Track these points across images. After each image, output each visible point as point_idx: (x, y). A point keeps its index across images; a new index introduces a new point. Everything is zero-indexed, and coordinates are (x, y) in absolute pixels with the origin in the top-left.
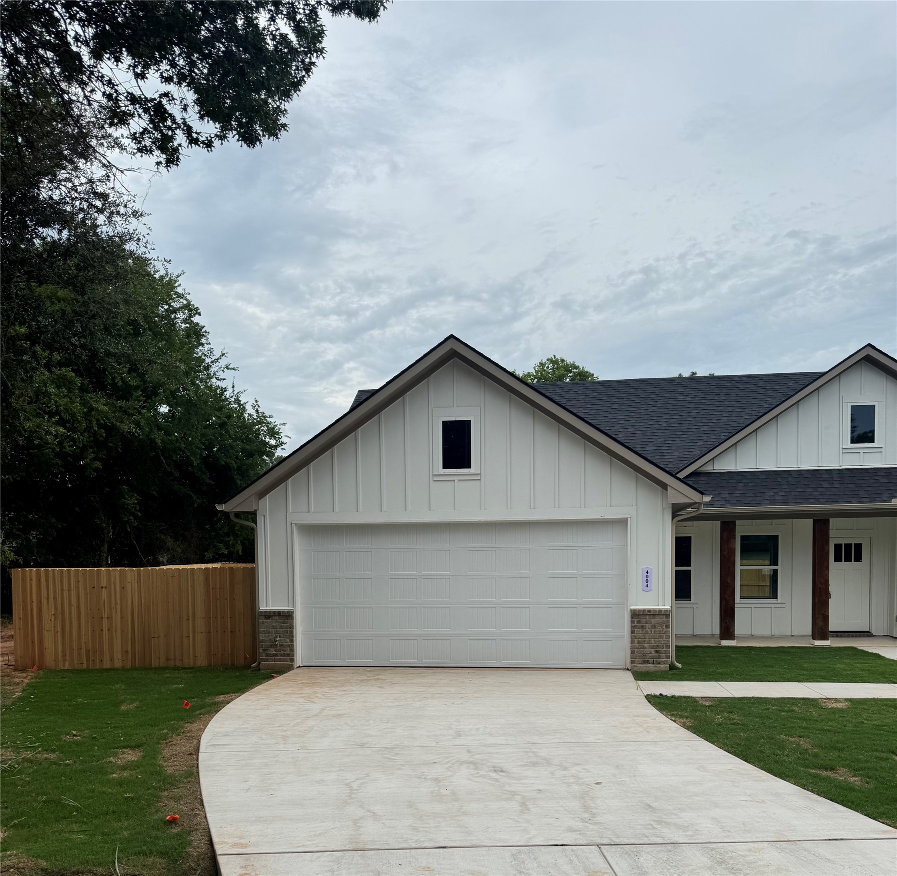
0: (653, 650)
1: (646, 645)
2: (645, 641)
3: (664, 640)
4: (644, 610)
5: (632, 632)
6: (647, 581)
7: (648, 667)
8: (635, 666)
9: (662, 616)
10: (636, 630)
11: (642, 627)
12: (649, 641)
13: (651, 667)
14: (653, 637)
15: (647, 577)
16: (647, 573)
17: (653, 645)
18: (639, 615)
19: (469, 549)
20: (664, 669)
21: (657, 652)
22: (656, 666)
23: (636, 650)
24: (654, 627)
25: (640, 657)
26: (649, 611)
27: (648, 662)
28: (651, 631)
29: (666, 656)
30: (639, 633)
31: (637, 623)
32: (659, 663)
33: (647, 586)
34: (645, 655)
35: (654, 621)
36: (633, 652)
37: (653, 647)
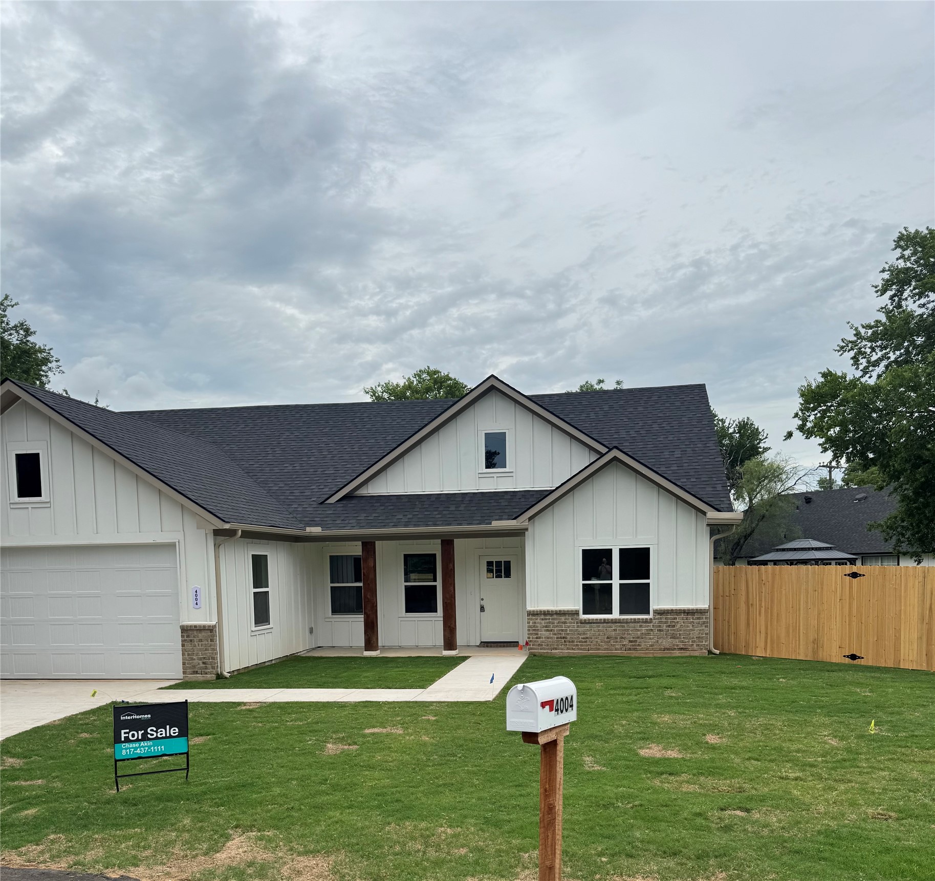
0: (200, 662)
1: (194, 657)
2: (193, 654)
3: (210, 653)
4: (190, 626)
5: (183, 645)
6: (196, 599)
7: (197, 677)
8: (186, 676)
9: (207, 631)
10: (186, 644)
11: (191, 641)
12: (197, 653)
13: (199, 677)
14: (200, 650)
15: (196, 595)
16: (196, 592)
17: (201, 658)
18: (187, 630)
19: (48, 571)
20: (210, 679)
21: (204, 663)
22: (203, 676)
23: (187, 662)
24: (201, 640)
25: (190, 668)
26: (195, 626)
27: (197, 673)
28: (199, 644)
29: (212, 667)
30: (189, 646)
31: (187, 637)
32: (206, 674)
33: (197, 604)
34: (194, 667)
35: (201, 635)
36: (184, 664)
37: (200, 659)
